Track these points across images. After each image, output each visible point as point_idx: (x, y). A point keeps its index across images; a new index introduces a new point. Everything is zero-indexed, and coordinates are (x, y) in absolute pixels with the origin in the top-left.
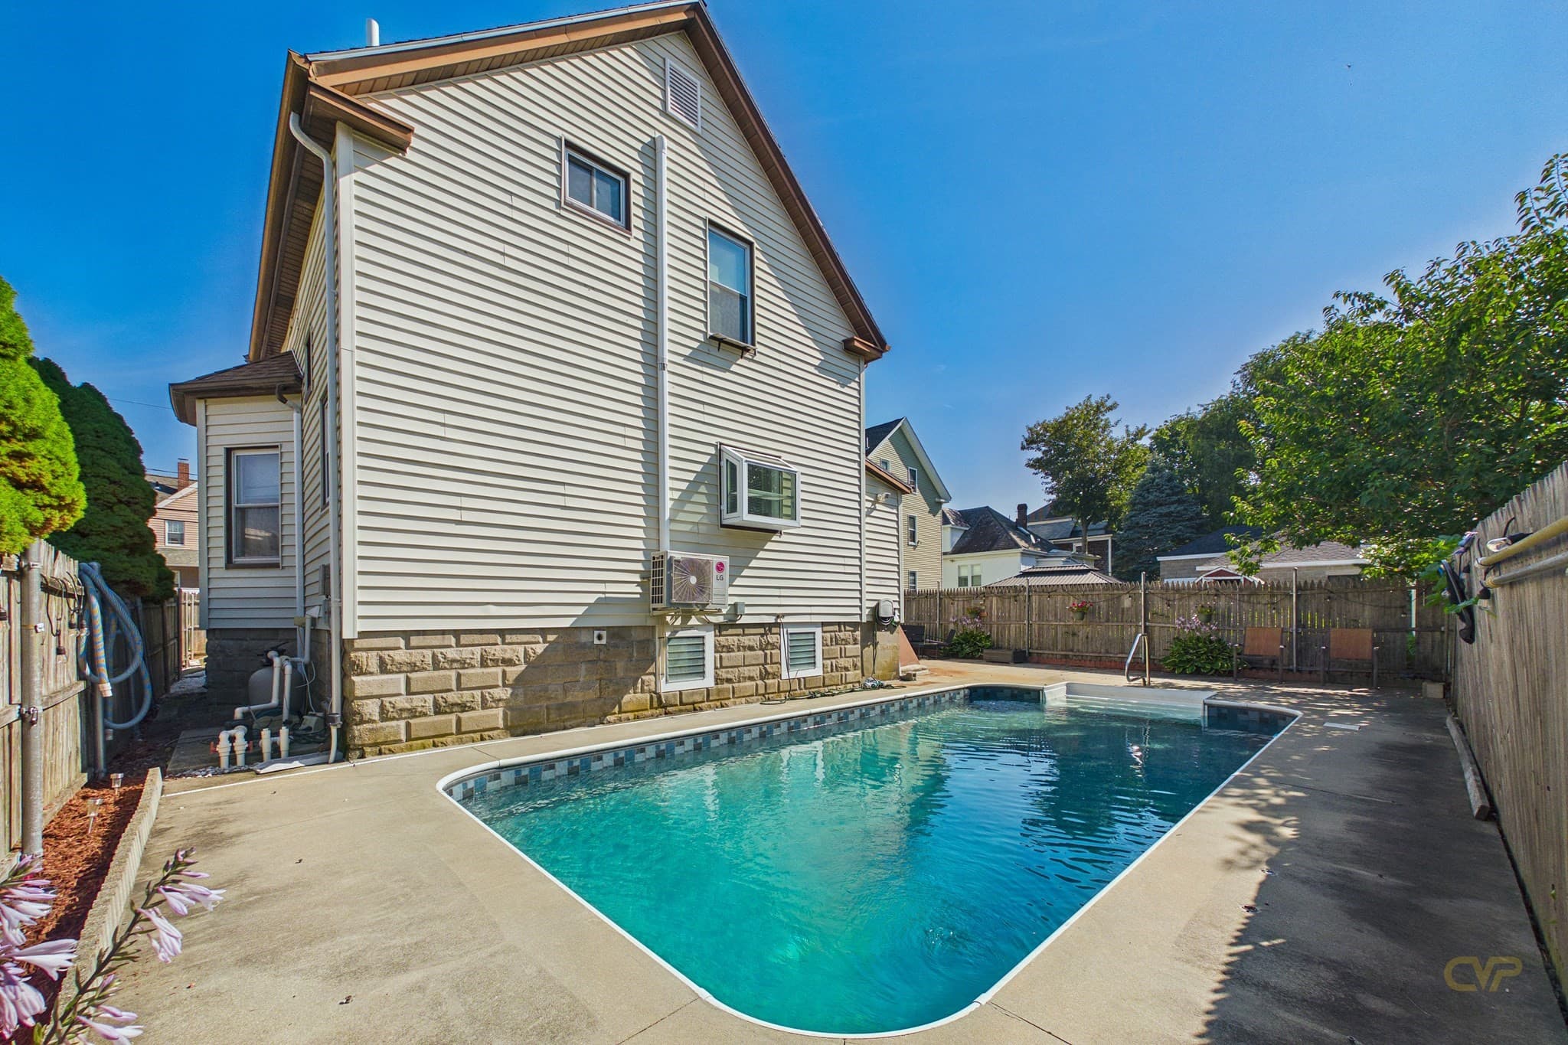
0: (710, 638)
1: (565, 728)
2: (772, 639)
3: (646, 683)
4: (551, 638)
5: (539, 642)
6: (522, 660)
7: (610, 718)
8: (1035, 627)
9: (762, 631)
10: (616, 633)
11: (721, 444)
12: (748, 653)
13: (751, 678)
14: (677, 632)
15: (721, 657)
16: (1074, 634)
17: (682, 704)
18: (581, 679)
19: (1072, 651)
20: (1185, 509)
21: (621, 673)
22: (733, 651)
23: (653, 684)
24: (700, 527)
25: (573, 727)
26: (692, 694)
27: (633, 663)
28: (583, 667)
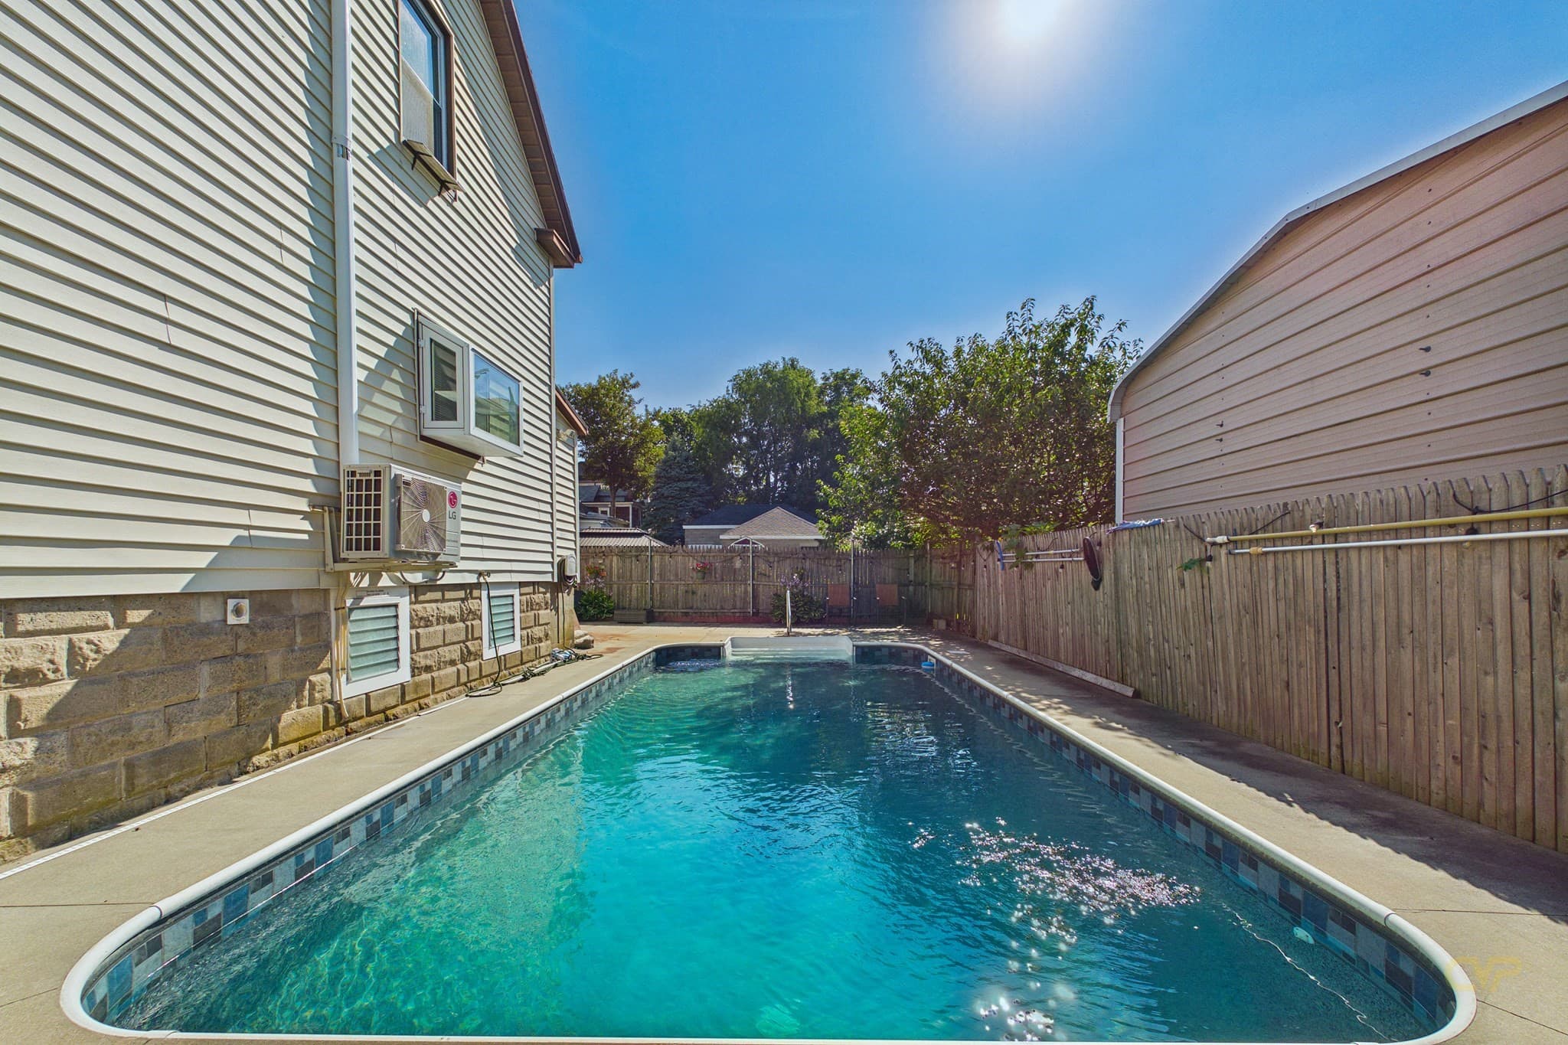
0: (404, 603)
1: (169, 800)
2: (473, 604)
3: (318, 688)
4: (136, 616)
5: (106, 627)
6: (64, 669)
7: (257, 760)
8: (657, 587)
9: (461, 594)
10: (266, 603)
11: (419, 313)
12: (448, 626)
13: (453, 663)
14: (362, 598)
15: (418, 634)
16: (693, 593)
17: (369, 713)
18: (201, 696)
19: (692, 608)
20: (699, 487)
21: (275, 675)
22: (432, 625)
23: (328, 686)
24: (394, 434)
25: (188, 793)
26: (384, 696)
27: (297, 654)
28: (205, 670)
